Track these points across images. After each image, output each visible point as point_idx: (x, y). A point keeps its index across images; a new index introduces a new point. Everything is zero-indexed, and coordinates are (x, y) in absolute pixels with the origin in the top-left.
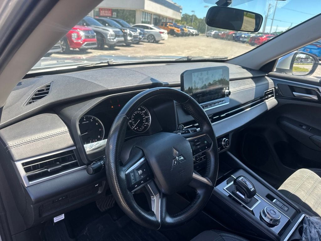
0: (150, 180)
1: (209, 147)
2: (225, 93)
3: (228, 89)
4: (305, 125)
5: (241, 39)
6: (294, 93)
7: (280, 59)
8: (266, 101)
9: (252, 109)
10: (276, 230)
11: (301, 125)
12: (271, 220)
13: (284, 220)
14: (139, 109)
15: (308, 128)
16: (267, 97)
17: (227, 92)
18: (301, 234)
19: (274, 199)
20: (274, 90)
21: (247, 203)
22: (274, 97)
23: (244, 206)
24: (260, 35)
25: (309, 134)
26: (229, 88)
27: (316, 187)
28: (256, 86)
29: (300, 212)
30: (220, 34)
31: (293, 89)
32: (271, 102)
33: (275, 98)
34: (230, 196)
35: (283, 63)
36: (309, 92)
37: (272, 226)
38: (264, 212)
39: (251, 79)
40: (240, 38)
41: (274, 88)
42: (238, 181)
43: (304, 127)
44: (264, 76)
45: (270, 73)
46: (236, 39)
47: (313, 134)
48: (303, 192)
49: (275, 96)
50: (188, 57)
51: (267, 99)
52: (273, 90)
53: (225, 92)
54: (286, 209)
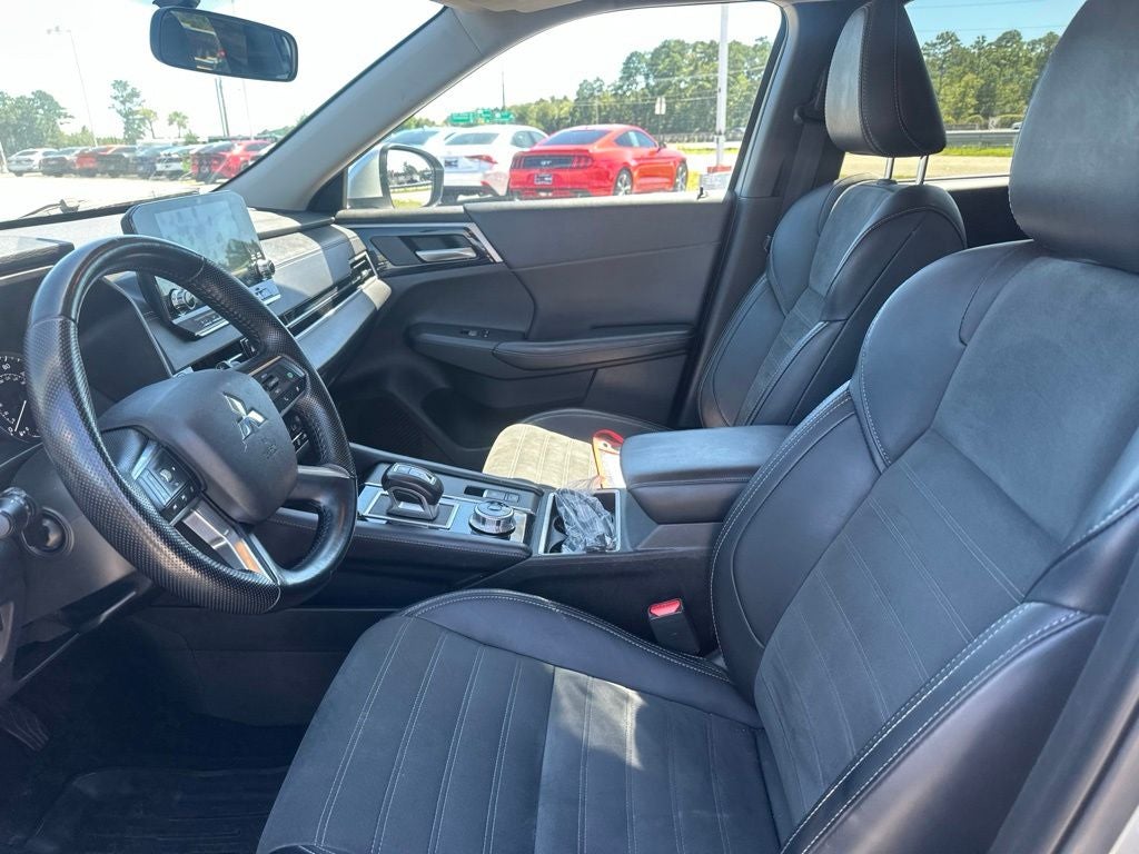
0: (195, 501)
1: (303, 387)
2: (261, 269)
3: (263, 258)
4: (473, 328)
5: (160, 167)
6: (419, 253)
7: (350, 168)
8: (362, 287)
9: (339, 310)
10: (517, 538)
11: (463, 332)
12: (498, 523)
13: (520, 519)
14: (5, 367)
15: (481, 333)
16: (359, 278)
17: (265, 266)
18: (562, 531)
19: (483, 490)
20: (368, 257)
21: (434, 519)
22: (376, 277)
23: (430, 528)
24: (221, 143)
25: (487, 345)
26: (262, 254)
27: (548, 450)
28: (324, 249)
29: (543, 494)
30: (68, 157)
31: (412, 243)
32: (375, 290)
33: (380, 278)
34: (389, 522)
35: (364, 180)
36: (450, 241)
37: (505, 536)
38: (477, 517)
39: (299, 234)
40: (153, 163)
41: (365, 253)
42: (393, 476)
43: (472, 334)
44: (327, 225)
45: (341, 213)
46: (141, 169)
47: (495, 343)
48: (529, 469)
49: (378, 272)
50: (62, 202)
51: (362, 282)
52: (364, 258)
53: (257, 266)
54: (515, 498)
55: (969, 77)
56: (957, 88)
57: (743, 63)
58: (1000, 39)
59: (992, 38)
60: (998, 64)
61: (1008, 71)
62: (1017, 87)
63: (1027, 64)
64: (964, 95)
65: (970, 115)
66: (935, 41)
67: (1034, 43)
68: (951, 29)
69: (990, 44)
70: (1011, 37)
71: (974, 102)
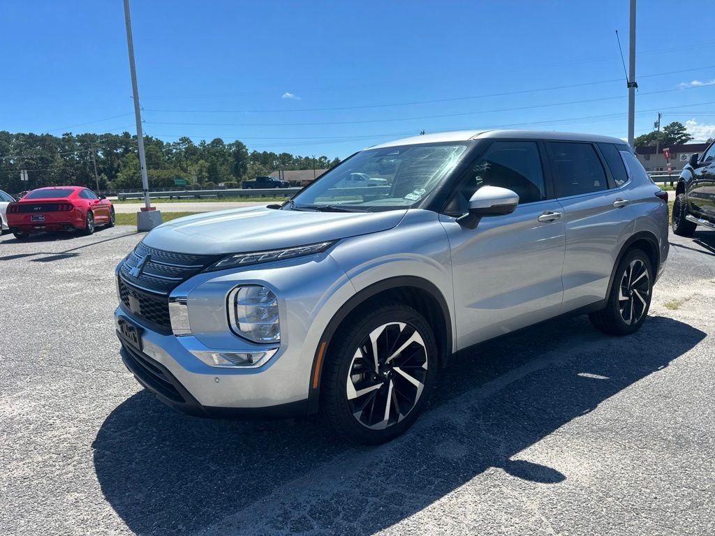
55: (201, 162)
56: (197, 167)
57: (57, 149)
58: (213, 142)
59: (208, 142)
60: (215, 155)
61: (221, 160)
62: (227, 168)
63: (229, 156)
64: (201, 171)
65: (207, 182)
66: (179, 141)
67: (230, 145)
68: (187, 136)
69: (208, 145)
70: (218, 142)
71: (207, 175)
